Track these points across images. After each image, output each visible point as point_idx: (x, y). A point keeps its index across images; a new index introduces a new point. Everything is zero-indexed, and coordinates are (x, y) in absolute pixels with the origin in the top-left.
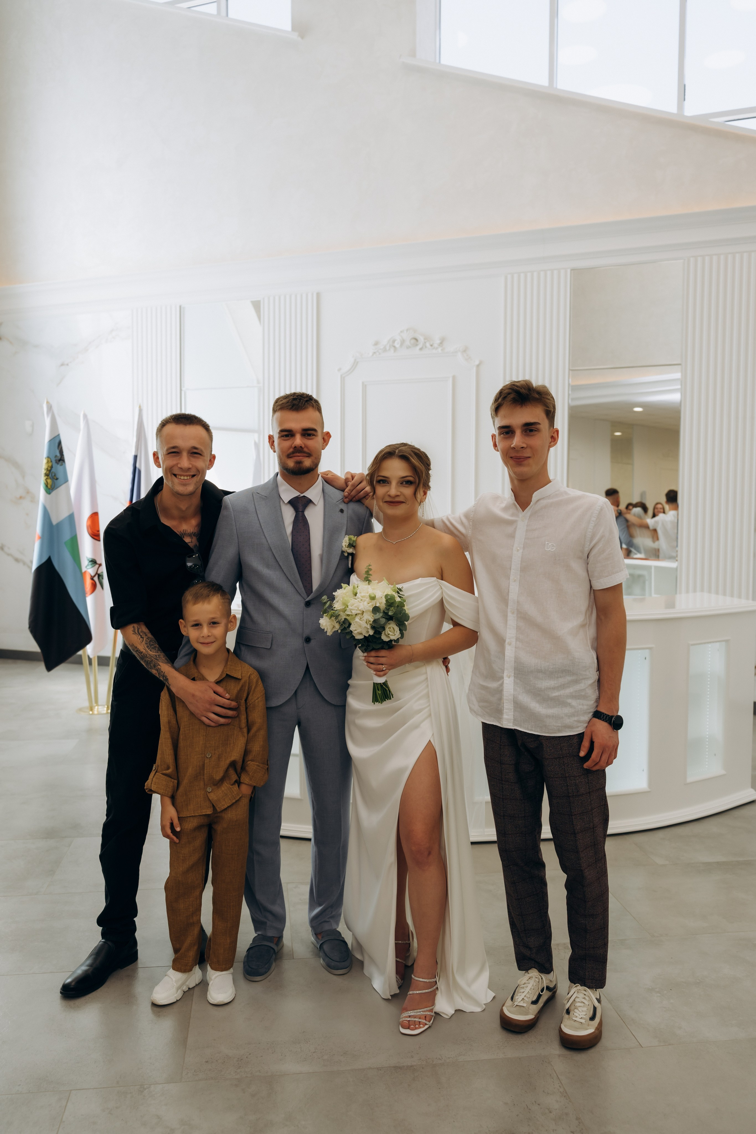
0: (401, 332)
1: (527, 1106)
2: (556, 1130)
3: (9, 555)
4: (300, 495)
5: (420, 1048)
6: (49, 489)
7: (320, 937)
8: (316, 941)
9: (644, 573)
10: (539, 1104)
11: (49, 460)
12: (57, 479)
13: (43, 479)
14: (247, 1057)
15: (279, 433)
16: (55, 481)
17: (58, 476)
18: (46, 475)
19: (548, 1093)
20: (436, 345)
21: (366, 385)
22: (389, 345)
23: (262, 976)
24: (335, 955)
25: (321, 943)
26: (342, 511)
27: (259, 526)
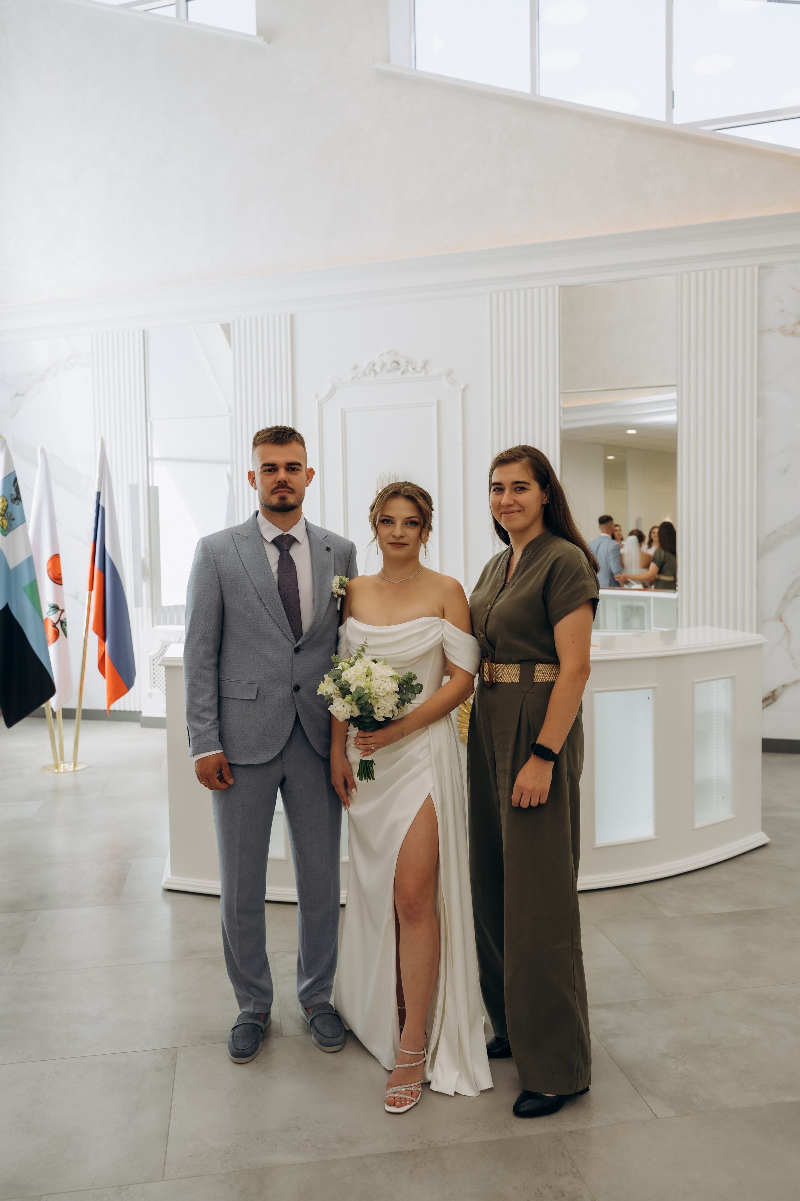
0: (381, 354)
1: (539, 1191)
4: (283, 534)
6: (5, 530)
7: (310, 1011)
8: (306, 1016)
9: (644, 604)
11: (4, 499)
12: (13, 519)
14: (234, 1149)
15: (260, 468)
16: (11, 521)
17: (14, 516)
18: (2, 515)
19: (560, 1175)
20: (418, 369)
21: (345, 412)
22: (368, 369)
23: (249, 1057)
24: (328, 1031)
25: (312, 1018)
26: (328, 549)
27: (243, 567)
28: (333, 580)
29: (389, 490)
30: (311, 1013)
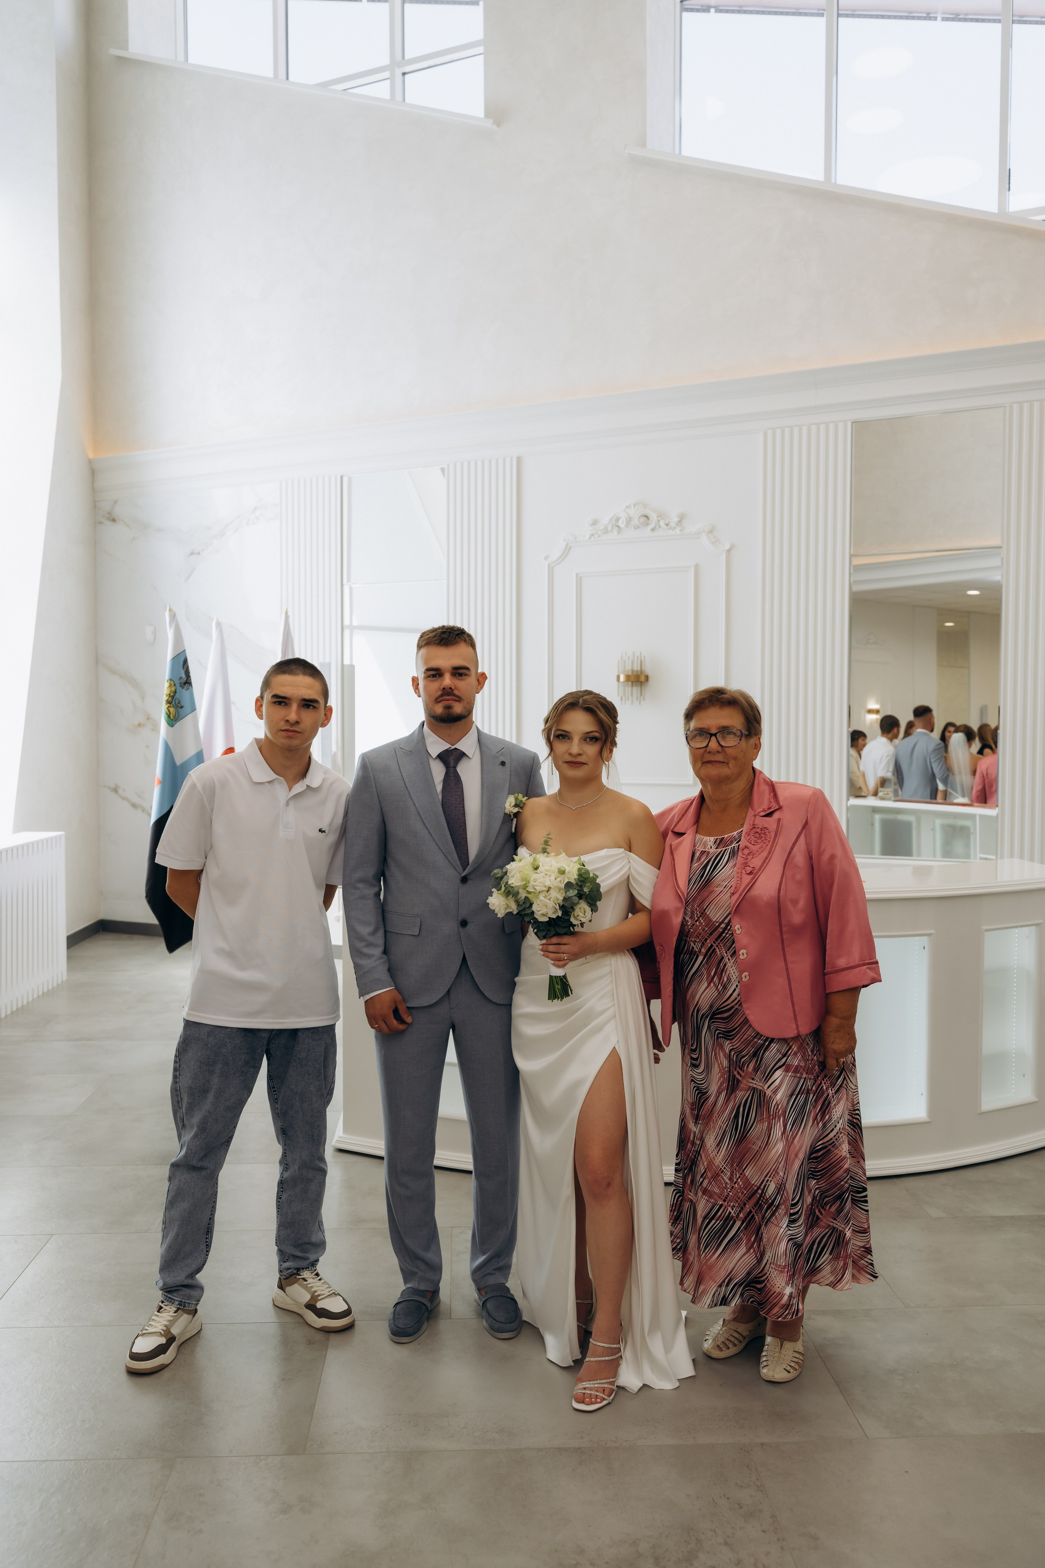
0: (627, 507)
1: (714, 1501)
2: (744, 1528)
3: (124, 799)
4: (451, 748)
5: (593, 1428)
6: (172, 720)
8: (479, 1298)
9: (968, 823)
10: (728, 1498)
11: (172, 682)
12: (182, 707)
13: (164, 707)
14: (383, 1430)
15: (426, 672)
16: (179, 709)
17: (182, 704)
18: (168, 702)
19: (741, 1487)
20: (672, 524)
21: (581, 578)
22: (611, 525)
23: (410, 1337)
24: (501, 1315)
25: (485, 1300)
26: (503, 764)
27: (405, 786)
28: (507, 798)
29: (565, 701)
30: (484, 1294)
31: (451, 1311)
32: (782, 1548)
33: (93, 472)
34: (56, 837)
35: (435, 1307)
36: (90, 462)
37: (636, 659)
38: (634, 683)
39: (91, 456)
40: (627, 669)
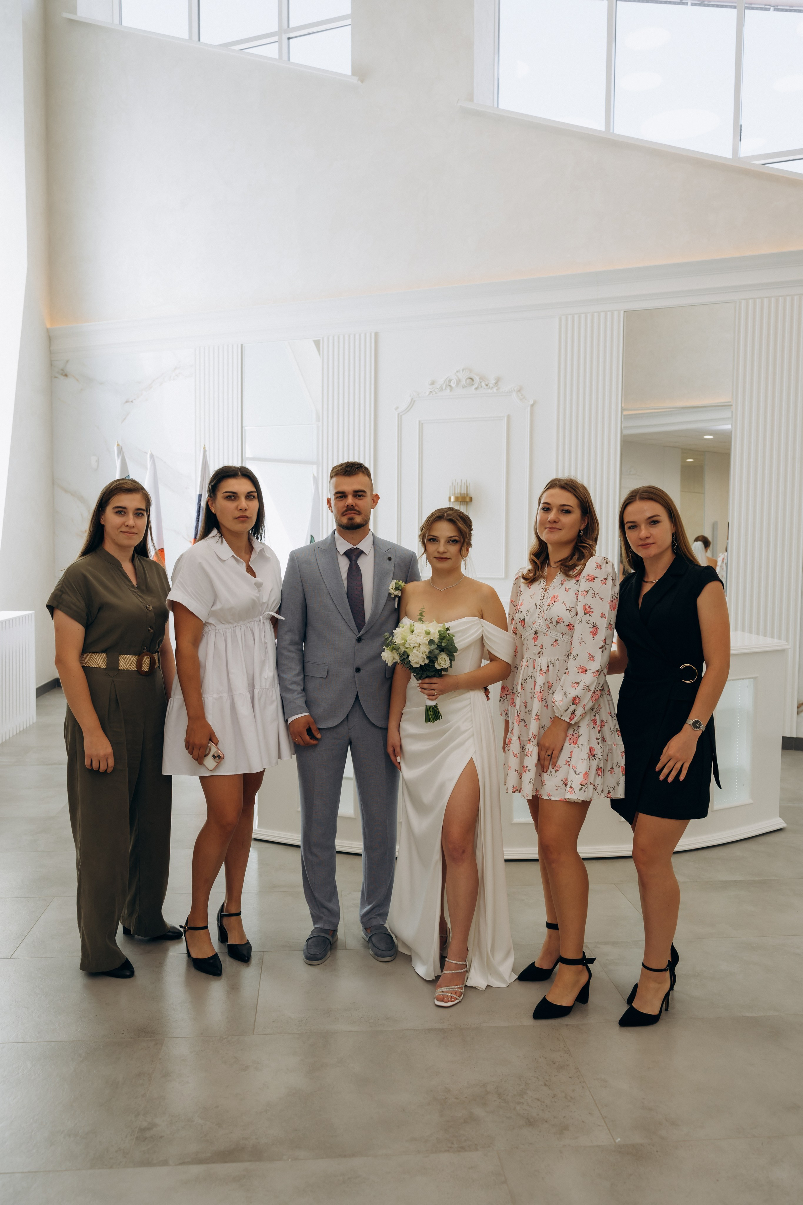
0: (457, 372)
1: (536, 1060)
2: (557, 1076)
4: (353, 547)
5: (450, 1016)
7: (369, 931)
8: (366, 935)
10: (545, 1058)
14: (306, 1019)
15: (335, 495)
19: (554, 1051)
20: (491, 385)
21: (422, 424)
22: (445, 384)
23: (319, 961)
24: (382, 946)
25: (370, 936)
26: (390, 559)
27: (320, 574)
28: (391, 583)
29: (435, 514)
30: (370, 932)
31: (346, 945)
32: (583, 1087)
33: (50, 338)
34: (28, 615)
35: (335, 942)
36: (48, 330)
37: (463, 485)
38: (462, 503)
39: (48, 326)
40: (456, 492)
